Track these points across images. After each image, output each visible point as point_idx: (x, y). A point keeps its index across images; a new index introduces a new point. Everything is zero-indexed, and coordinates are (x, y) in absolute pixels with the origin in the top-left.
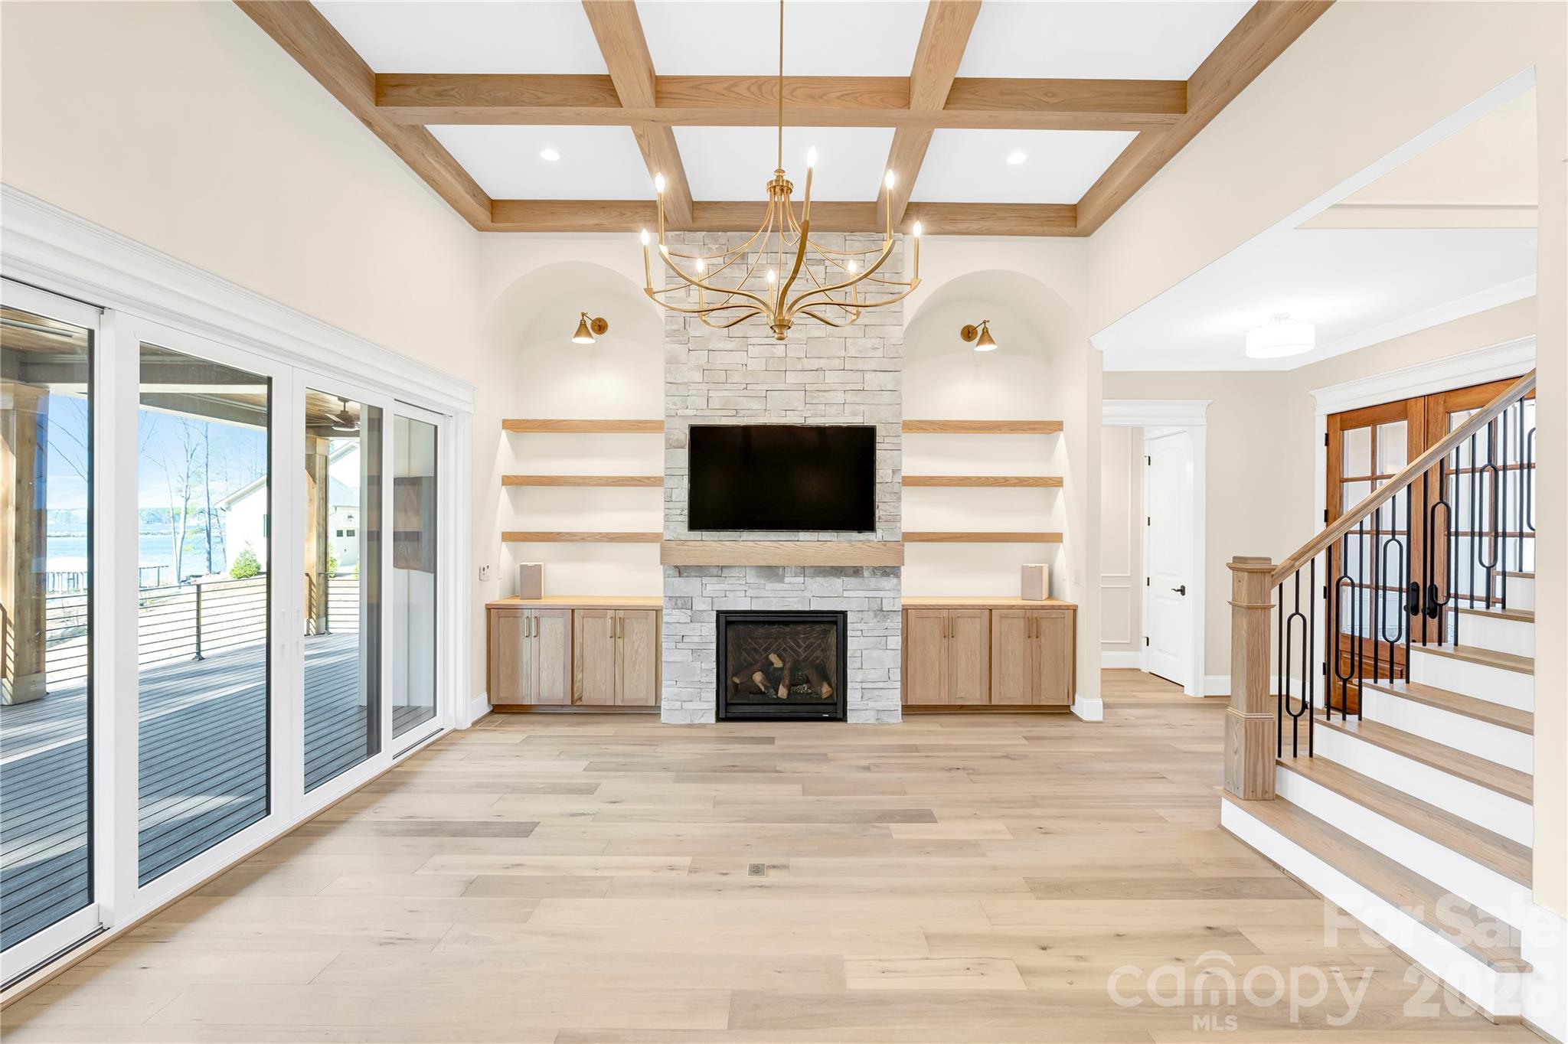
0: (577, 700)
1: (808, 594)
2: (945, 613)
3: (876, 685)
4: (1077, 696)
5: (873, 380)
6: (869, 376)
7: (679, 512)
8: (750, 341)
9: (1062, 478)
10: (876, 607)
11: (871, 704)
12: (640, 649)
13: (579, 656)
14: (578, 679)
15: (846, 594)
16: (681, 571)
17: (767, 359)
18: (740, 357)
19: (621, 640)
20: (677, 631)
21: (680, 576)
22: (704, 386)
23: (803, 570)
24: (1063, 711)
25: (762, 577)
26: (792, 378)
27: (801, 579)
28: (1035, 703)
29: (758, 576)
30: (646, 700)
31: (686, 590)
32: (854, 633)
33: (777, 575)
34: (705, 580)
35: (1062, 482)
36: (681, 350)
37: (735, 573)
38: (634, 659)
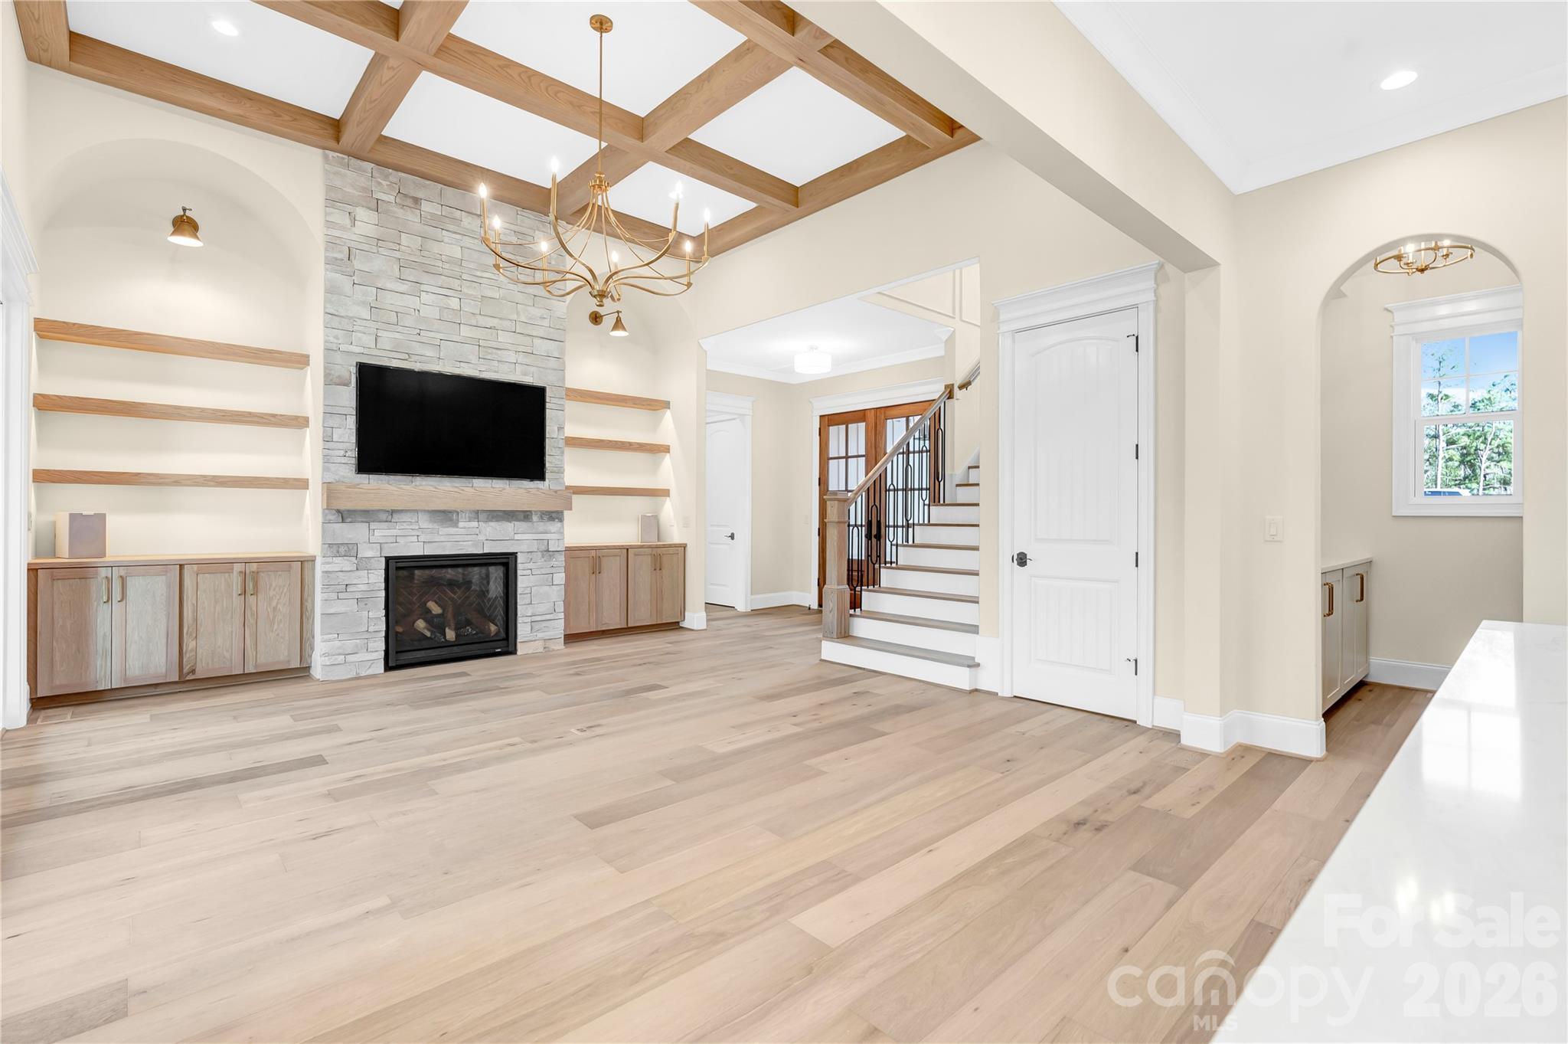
0: (188, 673)
1: (481, 537)
2: (593, 553)
3: (544, 618)
4: (686, 613)
5: (542, 346)
6: (537, 341)
7: (342, 453)
8: (423, 287)
9: (669, 446)
10: (543, 548)
11: (540, 635)
12: (279, 606)
13: (190, 621)
14: (190, 648)
15: (517, 537)
16: (344, 516)
17: (442, 309)
18: (412, 302)
19: (254, 597)
20: (340, 580)
21: (343, 521)
22: (373, 325)
23: (477, 514)
24: (675, 626)
25: (435, 522)
26: (466, 331)
27: (475, 524)
28: (659, 622)
29: (431, 521)
30: (289, 662)
31: (350, 536)
32: (525, 572)
33: (451, 520)
34: (373, 525)
35: (669, 449)
36: (345, 283)
37: (406, 517)
38: (271, 617)
